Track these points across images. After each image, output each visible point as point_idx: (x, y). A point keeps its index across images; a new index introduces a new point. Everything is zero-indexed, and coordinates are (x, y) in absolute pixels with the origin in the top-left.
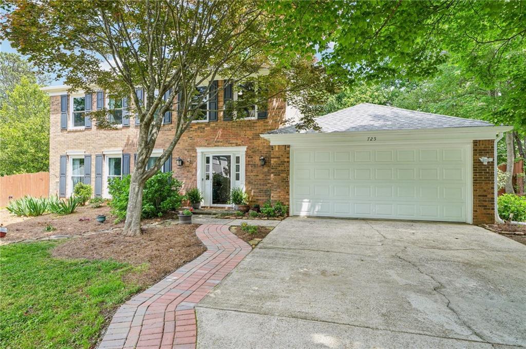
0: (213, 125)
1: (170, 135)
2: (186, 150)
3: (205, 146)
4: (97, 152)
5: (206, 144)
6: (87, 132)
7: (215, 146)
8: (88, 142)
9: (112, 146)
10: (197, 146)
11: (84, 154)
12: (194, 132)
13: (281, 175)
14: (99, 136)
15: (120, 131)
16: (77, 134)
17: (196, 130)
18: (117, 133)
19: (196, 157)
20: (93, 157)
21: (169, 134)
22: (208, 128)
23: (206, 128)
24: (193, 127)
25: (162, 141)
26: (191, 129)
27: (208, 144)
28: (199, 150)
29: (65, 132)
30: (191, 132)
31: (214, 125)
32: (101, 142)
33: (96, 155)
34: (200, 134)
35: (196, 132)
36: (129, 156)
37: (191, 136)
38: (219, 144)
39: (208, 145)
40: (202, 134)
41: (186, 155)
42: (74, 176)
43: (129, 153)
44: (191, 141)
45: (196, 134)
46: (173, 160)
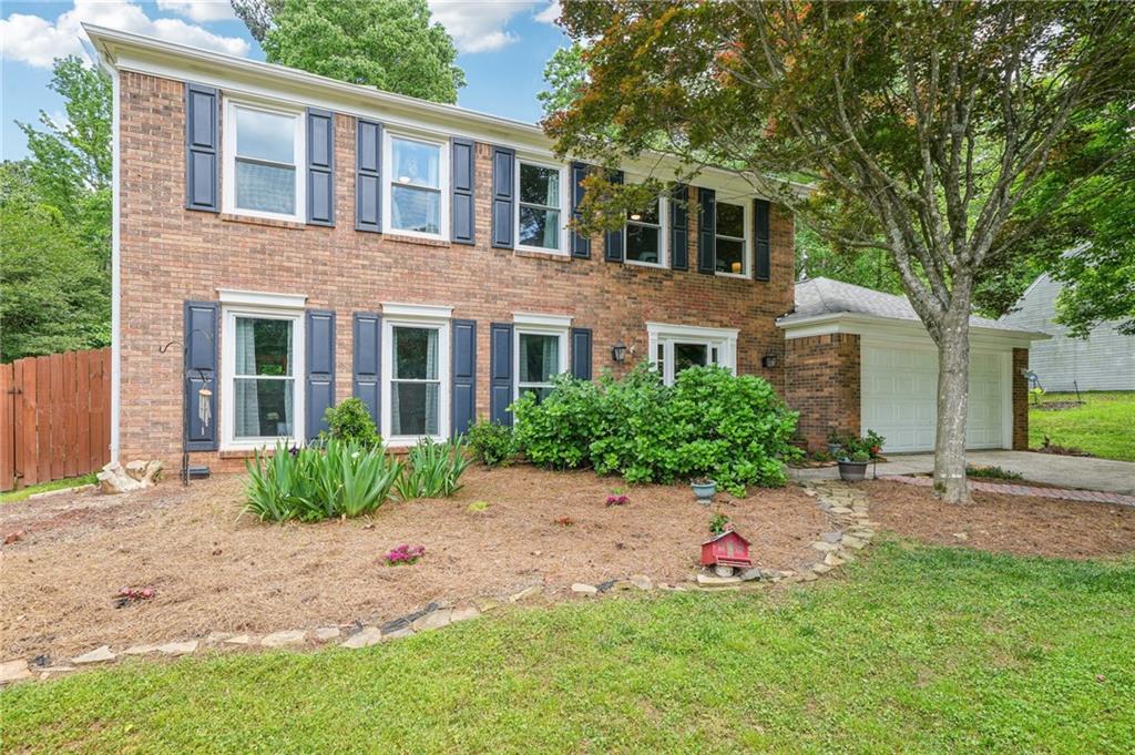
0: (678, 277)
1: (588, 286)
2: (624, 325)
3: (664, 321)
4: (357, 305)
5: (666, 317)
6: (313, 233)
7: (684, 323)
8: (321, 268)
9: (412, 293)
10: (648, 319)
11: (301, 304)
12: (641, 287)
14: (366, 257)
15: (442, 253)
16: (265, 237)
17: (644, 284)
18: (433, 256)
19: (645, 342)
20: (343, 320)
21: (583, 282)
22: (668, 283)
23: (665, 283)
24: (639, 276)
25: (567, 297)
26: (634, 279)
27: (669, 317)
28: (653, 329)
29: (208, 219)
30: (634, 286)
31: (681, 277)
32: (370, 275)
33: (355, 314)
34: (653, 293)
35: (645, 286)
36: (473, 325)
37: (634, 295)
38: (691, 319)
39: (670, 319)
40: (657, 293)
41: (624, 337)
43: (471, 318)
44: (633, 306)
45: (643, 292)
46: (594, 346)
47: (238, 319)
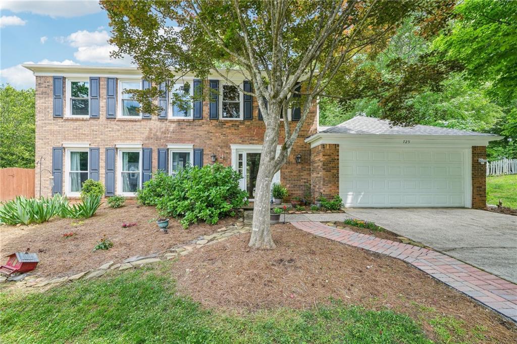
0: (248, 123)
1: (201, 131)
2: (219, 146)
3: (240, 143)
4: (107, 145)
5: (241, 141)
6: (92, 121)
7: (250, 143)
8: (95, 133)
9: (127, 139)
10: (231, 143)
11: (88, 146)
12: (228, 129)
13: (332, 171)
14: (110, 128)
15: (138, 123)
16: (78, 123)
17: (229, 128)
18: (135, 125)
19: (230, 153)
20: (102, 151)
21: (199, 129)
22: (242, 126)
23: (240, 126)
24: (227, 124)
25: (191, 136)
26: (225, 126)
27: (242, 142)
28: (234, 147)
29: (60, 120)
30: (225, 129)
31: (249, 123)
32: (112, 134)
33: (106, 148)
34: (234, 131)
35: (230, 129)
36: (151, 151)
37: (224, 133)
38: (254, 142)
39: (243, 142)
40: (236, 131)
41: (219, 151)
42: (72, 172)
43: (150, 147)
44: (224, 138)
45: (230, 131)
46: (204, 156)
47: (71, 152)
